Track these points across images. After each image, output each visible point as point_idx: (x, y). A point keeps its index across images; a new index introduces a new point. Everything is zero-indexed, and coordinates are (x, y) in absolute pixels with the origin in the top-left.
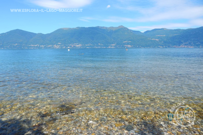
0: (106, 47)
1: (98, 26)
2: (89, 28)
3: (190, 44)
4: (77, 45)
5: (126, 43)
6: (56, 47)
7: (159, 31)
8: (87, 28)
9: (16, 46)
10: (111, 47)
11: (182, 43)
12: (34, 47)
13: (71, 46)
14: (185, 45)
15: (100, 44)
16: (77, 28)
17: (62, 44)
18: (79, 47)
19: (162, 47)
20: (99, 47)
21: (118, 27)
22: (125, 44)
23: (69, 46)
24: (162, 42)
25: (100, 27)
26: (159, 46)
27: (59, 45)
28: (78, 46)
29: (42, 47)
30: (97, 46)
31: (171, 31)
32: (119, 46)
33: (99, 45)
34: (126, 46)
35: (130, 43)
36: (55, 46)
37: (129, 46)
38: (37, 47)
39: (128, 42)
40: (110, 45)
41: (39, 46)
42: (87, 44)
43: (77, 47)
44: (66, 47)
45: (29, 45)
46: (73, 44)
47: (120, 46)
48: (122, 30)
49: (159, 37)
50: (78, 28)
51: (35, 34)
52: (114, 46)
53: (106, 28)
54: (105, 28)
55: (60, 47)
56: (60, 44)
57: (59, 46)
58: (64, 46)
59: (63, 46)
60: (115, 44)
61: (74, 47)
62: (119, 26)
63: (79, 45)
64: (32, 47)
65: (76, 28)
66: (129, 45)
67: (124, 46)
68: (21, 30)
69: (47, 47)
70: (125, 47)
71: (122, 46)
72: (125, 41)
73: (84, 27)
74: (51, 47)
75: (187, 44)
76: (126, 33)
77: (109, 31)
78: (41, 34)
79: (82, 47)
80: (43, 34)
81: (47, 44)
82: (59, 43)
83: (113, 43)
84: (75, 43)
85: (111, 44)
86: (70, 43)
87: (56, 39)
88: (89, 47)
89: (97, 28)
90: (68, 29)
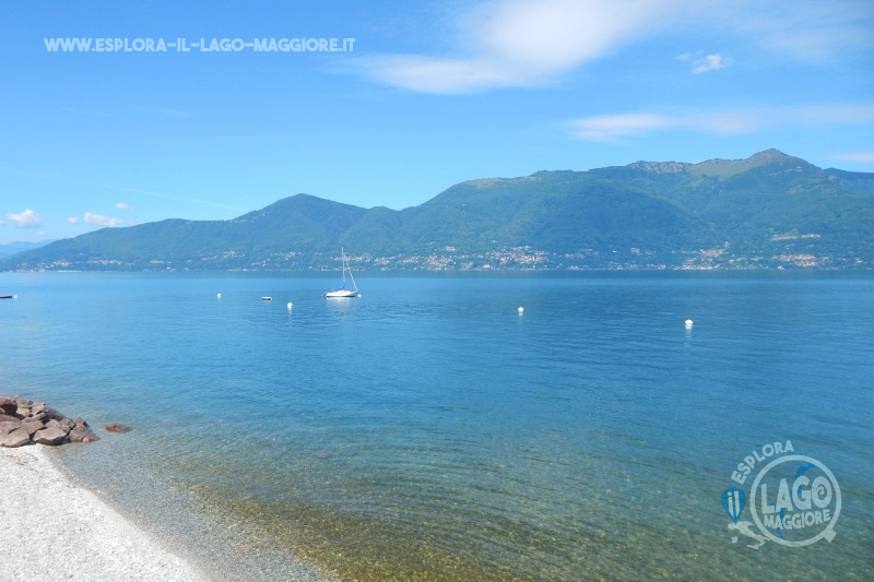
0: (668, 266)
1: (641, 163)
2: (591, 172)
4: (527, 254)
5: (791, 241)
6: (435, 267)
8: (581, 173)
9: (291, 259)
10: (698, 263)
12: (354, 264)
13: (499, 261)
15: (638, 251)
16: (533, 175)
17: (459, 253)
18: (532, 263)
20: (633, 267)
21: (747, 161)
22: (781, 248)
23: (487, 262)
25: (650, 164)
27: (448, 254)
28: (528, 259)
29: (382, 266)
30: (622, 261)
32: (742, 262)
33: (634, 255)
34: (785, 258)
35: (815, 242)
36: (432, 260)
37: (806, 260)
38: (362, 264)
39: (799, 240)
40: (692, 256)
41: (372, 262)
42: (573, 253)
43: (526, 265)
44: (474, 266)
45: (334, 256)
46: (509, 250)
47: (751, 262)
48: (778, 172)
50: (540, 179)
51: (362, 211)
52: (716, 261)
53: (685, 167)
54: (676, 171)
55: (450, 264)
56: (452, 253)
57: (446, 260)
58: (470, 260)
59: (465, 260)
60: (722, 247)
61: (511, 263)
62: (758, 156)
63: (533, 254)
64: (345, 264)
65: (532, 178)
66: (805, 253)
67: (774, 257)
68: (314, 198)
69: (399, 266)
70: (780, 263)
71: (761, 262)
72: (781, 230)
73: (570, 171)
74: (415, 265)
76: (793, 191)
77: (694, 185)
78: (383, 209)
79: (546, 263)
80: (391, 211)
81: (402, 252)
82: (448, 249)
83: (708, 246)
84: (517, 246)
85: (697, 248)
86: (494, 248)
87: (441, 231)
88: (580, 263)
89: (637, 171)
90: (496, 183)
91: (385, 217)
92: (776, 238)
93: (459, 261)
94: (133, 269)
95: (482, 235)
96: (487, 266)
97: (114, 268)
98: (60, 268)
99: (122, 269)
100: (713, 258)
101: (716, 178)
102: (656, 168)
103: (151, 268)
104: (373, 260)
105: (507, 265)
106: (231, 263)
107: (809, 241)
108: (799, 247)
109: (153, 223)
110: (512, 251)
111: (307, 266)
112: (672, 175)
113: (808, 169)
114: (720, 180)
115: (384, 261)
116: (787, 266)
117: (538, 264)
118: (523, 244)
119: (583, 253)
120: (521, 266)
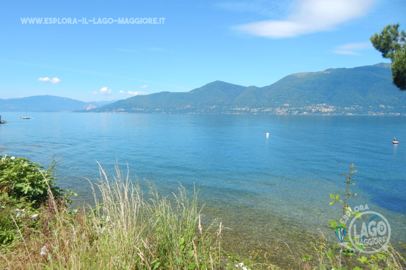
0: (401, 114)
1: (382, 64)
2: (356, 68)
4: (325, 107)
6: (280, 113)
8: (350, 69)
9: (214, 109)
12: (241, 111)
13: (311, 111)
15: (383, 106)
16: (325, 71)
17: (291, 107)
18: (328, 112)
20: (382, 114)
23: (305, 111)
25: (386, 64)
27: (285, 107)
28: (326, 110)
29: (254, 112)
30: (376, 111)
33: (382, 108)
36: (278, 110)
38: (245, 111)
41: (250, 110)
42: (349, 107)
43: (325, 113)
44: (299, 113)
45: (233, 107)
46: (316, 105)
50: (329, 72)
51: (244, 88)
55: (287, 111)
56: (288, 107)
57: (285, 110)
58: (297, 110)
59: (294, 110)
61: (318, 112)
63: (328, 107)
64: (238, 111)
65: (325, 72)
68: (223, 82)
69: (262, 113)
73: (344, 69)
74: (270, 112)
78: (254, 87)
79: (335, 112)
80: (257, 88)
81: (264, 106)
82: (285, 105)
84: (319, 104)
86: (308, 104)
87: (281, 97)
88: (353, 112)
89: (379, 68)
90: (308, 74)
91: (254, 90)
93: (291, 110)
94: (149, 112)
95: (302, 99)
96: (306, 113)
97: (141, 112)
98: (121, 111)
99: (144, 112)
103: (156, 112)
104: (250, 109)
105: (315, 112)
106: (188, 110)
109: (157, 93)
110: (318, 106)
111: (221, 112)
115: (255, 110)
117: (331, 112)
118: (322, 102)
119: (354, 107)
120: (323, 113)
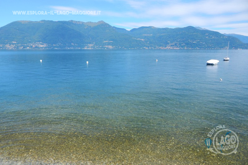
0: (81, 48)
1: (72, 21)
2: (58, 22)
3: (176, 44)
4: (41, 44)
5: (107, 43)
6: (9, 48)
7: (147, 29)
8: (55, 22)
10: (88, 47)
11: (168, 43)
13: (32, 46)
14: (171, 45)
15: (73, 44)
16: (41, 21)
17: (18, 44)
18: (43, 47)
19: (147, 48)
20: (72, 48)
21: (97, 23)
22: (105, 44)
23: (28, 46)
24: (148, 42)
25: (74, 21)
26: (144, 47)
27: (13, 44)
28: (42, 46)
30: (69, 47)
31: (159, 29)
32: (98, 47)
33: (72, 45)
34: (106, 46)
35: (112, 43)
36: (7, 46)
37: (110, 47)
39: (109, 42)
40: (86, 46)
42: (55, 44)
43: (41, 48)
44: (24, 48)
46: (35, 43)
47: (100, 47)
48: (103, 26)
49: (145, 36)
50: (43, 22)
52: (92, 47)
53: (83, 23)
54: (81, 24)
55: (15, 47)
56: (15, 44)
57: (13, 46)
58: (22, 46)
59: (20, 46)
60: (93, 44)
61: (36, 47)
62: (99, 22)
63: (43, 44)
65: (40, 22)
67: (104, 46)
70: (105, 48)
71: (102, 47)
72: (105, 40)
73: (52, 21)
75: (173, 45)
76: (107, 31)
77: (86, 28)
79: (47, 47)
82: (13, 42)
83: (90, 43)
84: (38, 42)
85: (87, 44)
86: (30, 42)
87: (10, 36)
88: (58, 47)
89: (71, 23)
90: (29, 22)
92: (104, 42)
93: (18, 46)
95: (25, 38)
96: (28, 48)
100: (91, 46)
101: (90, 26)
102: (76, 22)
105: (35, 47)
107: (111, 43)
108: (109, 44)
110: (36, 44)
112: (80, 25)
113: (110, 26)
114: (91, 27)
116: (107, 48)
117: (45, 47)
118: (39, 41)
119: (58, 44)
120: (40, 48)
